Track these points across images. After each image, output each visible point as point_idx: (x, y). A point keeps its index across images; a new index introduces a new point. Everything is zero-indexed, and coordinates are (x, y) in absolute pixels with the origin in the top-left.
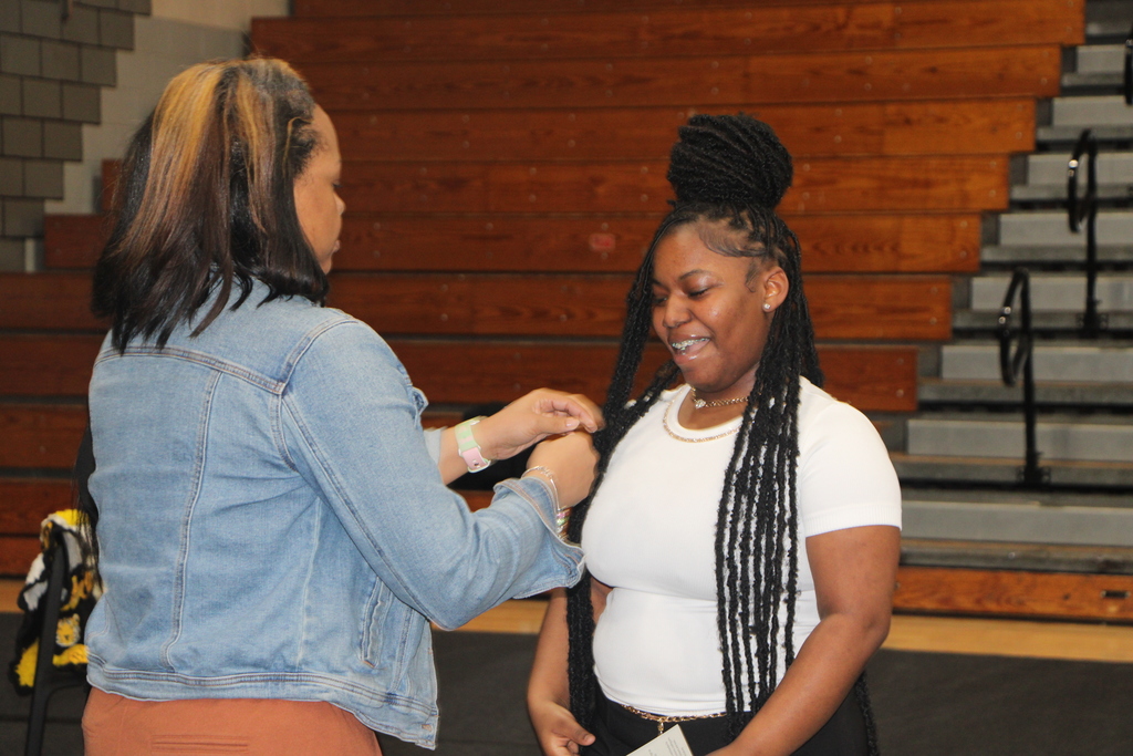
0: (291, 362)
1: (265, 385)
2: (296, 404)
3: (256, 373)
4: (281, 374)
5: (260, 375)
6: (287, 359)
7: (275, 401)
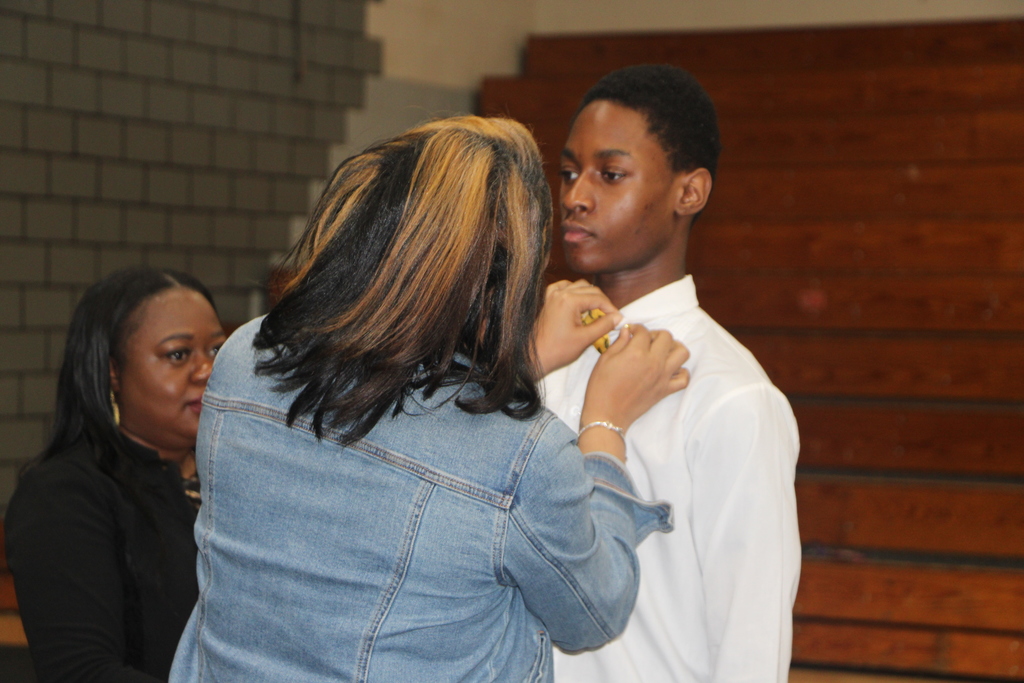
0: (517, 470)
1: (490, 499)
2: (524, 516)
3: (477, 486)
4: (506, 485)
5: (482, 488)
6: (512, 467)
7: (502, 515)
